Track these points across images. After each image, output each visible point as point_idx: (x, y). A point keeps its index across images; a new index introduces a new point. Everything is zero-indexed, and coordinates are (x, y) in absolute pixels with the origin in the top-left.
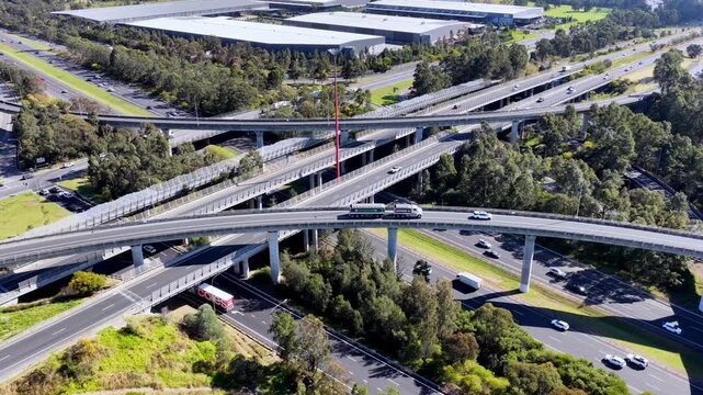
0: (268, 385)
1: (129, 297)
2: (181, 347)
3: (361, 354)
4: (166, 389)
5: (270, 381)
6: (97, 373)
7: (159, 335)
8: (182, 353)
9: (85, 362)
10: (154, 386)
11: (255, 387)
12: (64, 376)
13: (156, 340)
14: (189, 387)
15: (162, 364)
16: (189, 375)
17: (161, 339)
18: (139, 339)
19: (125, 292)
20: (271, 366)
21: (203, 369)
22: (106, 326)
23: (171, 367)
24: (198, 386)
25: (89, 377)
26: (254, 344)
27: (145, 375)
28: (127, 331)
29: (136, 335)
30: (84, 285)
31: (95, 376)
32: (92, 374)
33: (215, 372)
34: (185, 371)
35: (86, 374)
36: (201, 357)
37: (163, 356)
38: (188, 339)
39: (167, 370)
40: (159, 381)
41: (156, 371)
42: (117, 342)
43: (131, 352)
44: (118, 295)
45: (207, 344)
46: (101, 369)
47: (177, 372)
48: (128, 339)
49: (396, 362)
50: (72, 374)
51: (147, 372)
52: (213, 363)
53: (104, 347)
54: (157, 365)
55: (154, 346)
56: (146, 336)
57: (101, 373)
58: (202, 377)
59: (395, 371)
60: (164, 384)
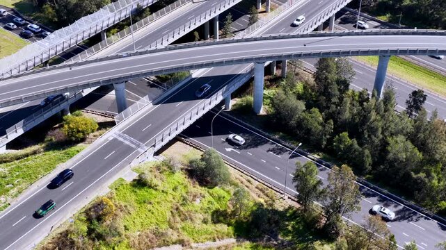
0: (289, 232)
1: (127, 143)
2: (195, 196)
3: (374, 195)
4: (194, 245)
5: (290, 228)
6: (123, 232)
7: (172, 186)
8: (197, 203)
9: (108, 222)
10: (182, 242)
11: (276, 235)
12: (94, 240)
13: (170, 191)
14: (214, 240)
15: (183, 217)
16: (211, 227)
17: (175, 189)
18: (154, 192)
19: (120, 136)
20: (286, 211)
21: (221, 218)
22: (116, 178)
23: (192, 220)
24: (223, 238)
25: (117, 239)
26: (261, 186)
27: (170, 231)
28: (140, 183)
29: (150, 187)
30: (79, 131)
31: (123, 236)
32: (120, 235)
33: (233, 221)
34: (205, 222)
35: (114, 236)
36: (216, 206)
37: (181, 208)
38: (198, 186)
39: (189, 223)
40: (185, 237)
41: (179, 226)
42: (134, 197)
43: (149, 206)
44: (115, 140)
45: (217, 190)
46: (126, 228)
47: (198, 225)
48: (143, 192)
49: (412, 203)
50: (100, 237)
51: (172, 228)
52: (229, 211)
53: (123, 204)
54: (178, 219)
55: (170, 198)
56: (160, 188)
57: (128, 233)
58: (223, 228)
59: (415, 214)
60: (191, 239)
